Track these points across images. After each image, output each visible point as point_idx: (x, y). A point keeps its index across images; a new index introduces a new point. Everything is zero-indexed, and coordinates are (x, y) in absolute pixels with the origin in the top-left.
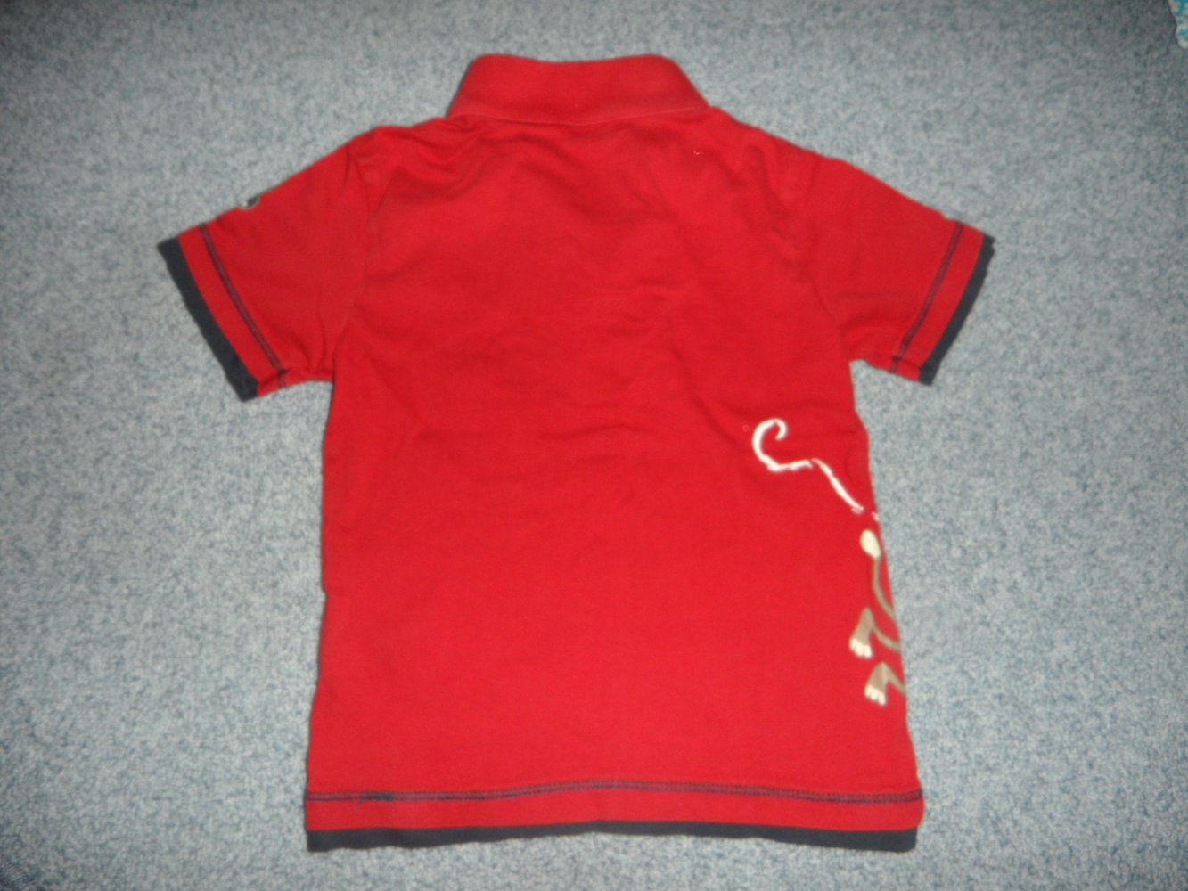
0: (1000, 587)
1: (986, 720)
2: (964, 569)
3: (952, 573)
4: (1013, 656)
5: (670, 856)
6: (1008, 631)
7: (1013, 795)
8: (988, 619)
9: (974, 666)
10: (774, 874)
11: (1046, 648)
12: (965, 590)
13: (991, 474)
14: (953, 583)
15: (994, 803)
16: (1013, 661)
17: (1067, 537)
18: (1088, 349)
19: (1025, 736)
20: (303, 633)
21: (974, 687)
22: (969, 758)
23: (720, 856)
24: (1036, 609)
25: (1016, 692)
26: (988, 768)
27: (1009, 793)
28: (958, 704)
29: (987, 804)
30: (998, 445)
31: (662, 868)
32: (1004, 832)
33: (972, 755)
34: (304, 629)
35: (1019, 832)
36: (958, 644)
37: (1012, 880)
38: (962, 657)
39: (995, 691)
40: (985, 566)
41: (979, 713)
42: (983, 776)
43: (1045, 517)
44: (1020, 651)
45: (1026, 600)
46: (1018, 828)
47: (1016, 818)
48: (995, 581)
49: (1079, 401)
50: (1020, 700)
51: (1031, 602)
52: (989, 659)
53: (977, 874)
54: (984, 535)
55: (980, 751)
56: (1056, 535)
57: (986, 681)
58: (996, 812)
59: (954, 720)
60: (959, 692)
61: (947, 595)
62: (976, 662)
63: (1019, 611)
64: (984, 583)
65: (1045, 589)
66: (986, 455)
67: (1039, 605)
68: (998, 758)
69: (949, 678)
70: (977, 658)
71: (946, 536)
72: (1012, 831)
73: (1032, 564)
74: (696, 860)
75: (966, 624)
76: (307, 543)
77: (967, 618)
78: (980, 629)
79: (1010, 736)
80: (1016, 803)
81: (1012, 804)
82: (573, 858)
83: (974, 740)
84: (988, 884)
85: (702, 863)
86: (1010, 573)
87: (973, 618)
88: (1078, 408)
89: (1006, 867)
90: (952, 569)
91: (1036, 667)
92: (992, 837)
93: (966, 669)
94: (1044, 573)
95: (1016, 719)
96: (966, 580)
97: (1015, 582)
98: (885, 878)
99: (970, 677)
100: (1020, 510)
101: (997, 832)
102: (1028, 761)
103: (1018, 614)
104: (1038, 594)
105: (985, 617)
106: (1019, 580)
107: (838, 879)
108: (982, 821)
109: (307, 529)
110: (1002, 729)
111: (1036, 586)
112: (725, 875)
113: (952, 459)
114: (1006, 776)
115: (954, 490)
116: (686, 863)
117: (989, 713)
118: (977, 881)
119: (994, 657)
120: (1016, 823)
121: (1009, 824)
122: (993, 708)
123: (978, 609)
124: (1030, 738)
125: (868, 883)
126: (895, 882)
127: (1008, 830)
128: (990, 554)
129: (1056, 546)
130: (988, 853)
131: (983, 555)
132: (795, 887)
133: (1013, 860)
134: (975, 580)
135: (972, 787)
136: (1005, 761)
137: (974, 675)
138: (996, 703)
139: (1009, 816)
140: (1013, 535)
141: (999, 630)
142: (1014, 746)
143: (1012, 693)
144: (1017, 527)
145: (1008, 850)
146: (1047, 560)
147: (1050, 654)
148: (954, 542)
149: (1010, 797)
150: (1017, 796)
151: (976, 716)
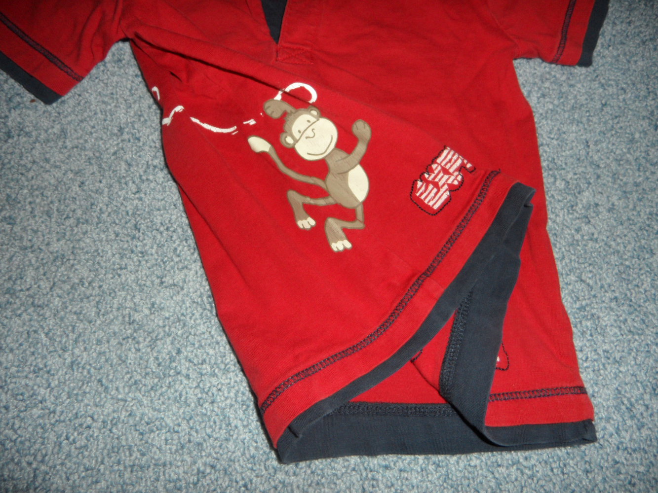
0: (601, 209)
1: (607, 319)
2: (569, 198)
3: (559, 201)
4: (622, 264)
5: (339, 473)
6: (613, 243)
7: (641, 383)
8: (596, 236)
9: (590, 275)
10: (439, 478)
11: (647, 256)
12: (572, 214)
13: (579, 122)
14: (562, 209)
15: (626, 391)
16: (622, 268)
17: (648, 165)
18: (640, 26)
19: (643, 330)
21: (593, 293)
22: (598, 354)
23: (387, 467)
24: (635, 224)
25: (629, 295)
26: (615, 361)
27: (637, 381)
28: (582, 308)
29: (620, 392)
30: (582, 99)
31: (333, 486)
32: (638, 416)
33: (601, 352)
35: (651, 415)
36: (573, 258)
37: (652, 459)
38: (579, 269)
39: (609, 295)
40: (586, 194)
41: (601, 315)
42: (611, 369)
43: (629, 153)
44: (626, 260)
45: (624, 218)
46: (650, 412)
47: (646, 403)
48: (597, 205)
49: (640, 63)
50: (633, 300)
51: (629, 219)
52: (602, 269)
53: (621, 456)
54: (581, 170)
55: (606, 347)
56: (640, 165)
57: (602, 287)
58: (629, 400)
59: (581, 322)
60: (581, 298)
61: (558, 220)
62: (591, 272)
63: (620, 227)
64: (587, 208)
65: (638, 209)
66: (573, 108)
67: (635, 220)
68: (623, 351)
69: (570, 287)
70: (591, 268)
71: (551, 173)
72: (645, 414)
73: (624, 189)
74: (364, 474)
75: (577, 241)
77: (578, 237)
78: (590, 244)
79: (630, 331)
80: (645, 390)
81: (641, 390)
83: (600, 338)
84: (632, 465)
85: (370, 476)
86: (608, 197)
87: (583, 236)
88: (640, 69)
89: (646, 448)
90: (560, 198)
91: (642, 272)
92: (629, 422)
93: (584, 278)
94: (635, 196)
95: (633, 316)
96: (572, 206)
97: (613, 205)
98: (540, 470)
99: (588, 285)
100: (608, 148)
101: (632, 417)
102: (648, 352)
103: (620, 230)
104: (635, 213)
105: (593, 234)
106: (616, 203)
107: (497, 476)
108: (617, 407)
110: (623, 327)
111: (631, 206)
112: (393, 485)
113: (547, 112)
114: (631, 367)
115: (552, 136)
116: (355, 477)
117: (609, 314)
118: (623, 464)
119: (605, 266)
120: (647, 407)
121: (642, 409)
122: (612, 309)
123: (585, 228)
124: (647, 332)
125: (525, 477)
126: (550, 473)
127: (642, 414)
128: (589, 183)
129: (641, 174)
130: (628, 437)
131: (584, 186)
132: (460, 489)
133: (651, 440)
134: (580, 206)
135: (604, 379)
136: (630, 354)
137: (591, 282)
138: (613, 305)
139: (641, 402)
140: (605, 167)
141: (606, 244)
142: (636, 340)
143: (626, 295)
144: (608, 162)
145: (645, 432)
146: (637, 185)
147: (651, 260)
148: (558, 177)
149: (639, 385)
150: (644, 383)
151: (598, 318)
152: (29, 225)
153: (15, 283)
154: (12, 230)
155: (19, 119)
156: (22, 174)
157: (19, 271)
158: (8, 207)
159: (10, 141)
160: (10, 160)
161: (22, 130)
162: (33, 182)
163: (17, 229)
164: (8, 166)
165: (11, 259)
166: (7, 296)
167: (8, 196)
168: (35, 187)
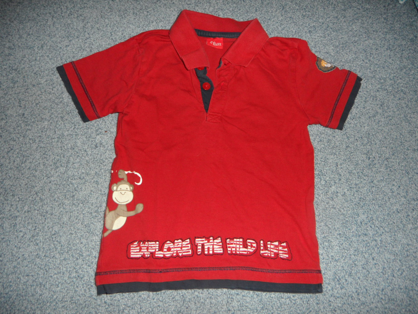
0: (339, 194)
1: (335, 243)
2: (326, 188)
3: (321, 190)
4: (345, 219)
5: (219, 295)
6: (342, 210)
7: (345, 271)
8: (335, 206)
9: (330, 223)
10: (258, 300)
11: (356, 217)
12: (326, 196)
13: (335, 154)
14: (322, 193)
15: (338, 273)
16: (344, 221)
17: (363, 176)
18: (369, 109)
19: (349, 248)
20: (83, 214)
21: (330, 231)
22: (329, 257)
23: (238, 294)
24: (353, 202)
25: (346, 233)
26: (336, 260)
27: (344, 269)
28: (324, 237)
29: (336, 274)
30: (337, 144)
31: (216, 299)
32: (342, 284)
33: (330, 256)
34: (84, 213)
35: (348, 284)
36: (324, 215)
37: (345, 302)
38: (326, 220)
39: (338, 232)
40: (333, 187)
41: (332, 240)
42: (333, 263)
43: (355, 170)
44: (347, 218)
45: (349, 199)
46: (347, 282)
47: (346, 279)
48: (337, 192)
49: (366, 128)
50: (347, 235)
51: (351, 200)
52: (335, 221)
53: (332, 299)
54: (333, 176)
55: (332, 254)
56: (359, 176)
57: (335, 228)
58: (339, 277)
59: (323, 243)
60: (325, 233)
61: (320, 198)
62: (331, 222)
63: (346, 203)
64: (333, 193)
65: (355, 195)
66: (333, 147)
67: (353, 201)
68: (339, 257)
69: (321, 228)
70: (331, 220)
71: (319, 177)
72: (345, 283)
73: (351, 186)
74: (229, 296)
75: (327, 208)
76: (85, 181)
77: (327, 206)
78: (332, 209)
79: (344, 248)
80: (346, 273)
81: (345, 274)
82: (183, 296)
83: (330, 250)
84: (336, 303)
85: (231, 297)
86: (343, 189)
87: (329, 206)
88: (366, 130)
89: (343, 297)
90: (322, 188)
91: (353, 223)
92: (337, 286)
93: (327, 224)
94: (355, 189)
95: (346, 242)
96: (327, 192)
97: (345, 193)
98: (299, 301)
99: (329, 227)
100: (346, 167)
101: (339, 284)
102: (350, 258)
103: (346, 204)
104: (353, 197)
105: (334, 205)
106: (346, 192)
107: (281, 302)
108: (334, 280)
109: (85, 176)
110: (341, 246)
111: (352, 194)
112: (239, 301)
113: (321, 149)
114: (342, 263)
115: (322, 160)
116: (225, 297)
117: (336, 240)
118: (332, 302)
119: (337, 220)
120: (346, 280)
121: (344, 281)
122: (337, 238)
123: (331, 202)
124: (351, 249)
125: (292, 303)
126: (302, 303)
127: (343, 283)
128: (335, 183)
129: (359, 180)
130: (336, 292)
131: (332, 183)
132: (265, 305)
133: (346, 294)
134: (330, 192)
135: (330, 267)
136: (342, 258)
137: (330, 226)
138: (338, 237)
139: (344, 278)
140: (344, 176)
141: (339, 210)
142: (346, 252)
143: (344, 233)
144: (345, 173)
145: (344, 291)
146: (356, 185)
147: (358, 219)
148: (322, 179)
149: (344, 271)
150: (347, 271)
151: (331, 242)
152: (104, 185)
153: (98, 209)
154: (98, 186)
155: (100, 139)
156: (101, 163)
157: (100, 204)
158: (96, 177)
159: (97, 149)
160: (97, 157)
161: (101, 144)
162: (106, 167)
163: (99, 186)
164: (96, 159)
165: (97, 198)
166: (96, 213)
167: (96, 173)
168: (106, 169)
